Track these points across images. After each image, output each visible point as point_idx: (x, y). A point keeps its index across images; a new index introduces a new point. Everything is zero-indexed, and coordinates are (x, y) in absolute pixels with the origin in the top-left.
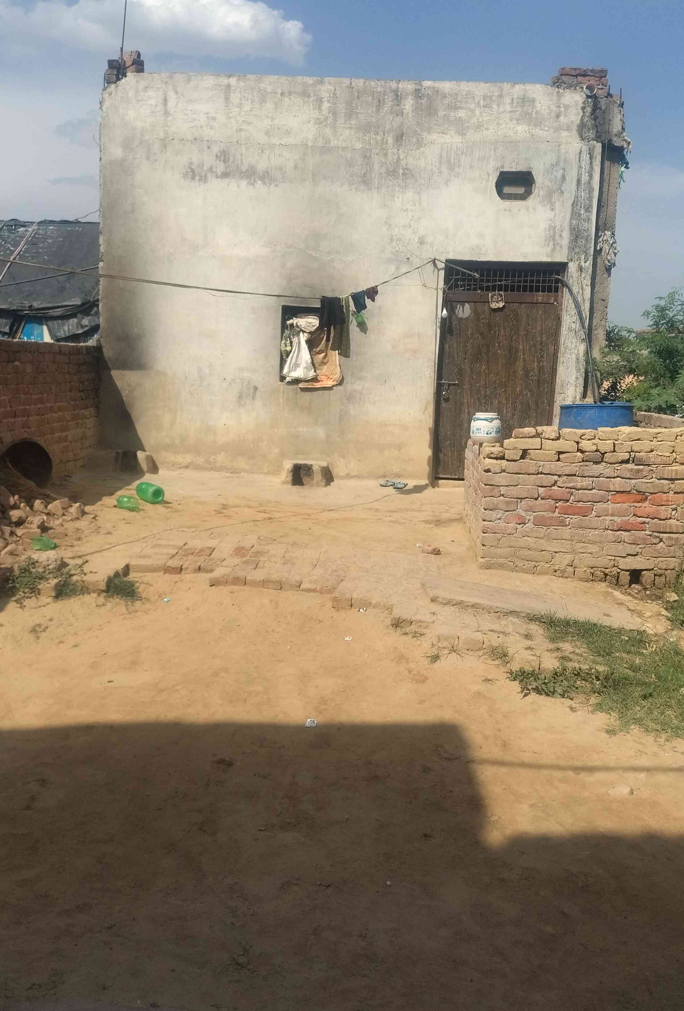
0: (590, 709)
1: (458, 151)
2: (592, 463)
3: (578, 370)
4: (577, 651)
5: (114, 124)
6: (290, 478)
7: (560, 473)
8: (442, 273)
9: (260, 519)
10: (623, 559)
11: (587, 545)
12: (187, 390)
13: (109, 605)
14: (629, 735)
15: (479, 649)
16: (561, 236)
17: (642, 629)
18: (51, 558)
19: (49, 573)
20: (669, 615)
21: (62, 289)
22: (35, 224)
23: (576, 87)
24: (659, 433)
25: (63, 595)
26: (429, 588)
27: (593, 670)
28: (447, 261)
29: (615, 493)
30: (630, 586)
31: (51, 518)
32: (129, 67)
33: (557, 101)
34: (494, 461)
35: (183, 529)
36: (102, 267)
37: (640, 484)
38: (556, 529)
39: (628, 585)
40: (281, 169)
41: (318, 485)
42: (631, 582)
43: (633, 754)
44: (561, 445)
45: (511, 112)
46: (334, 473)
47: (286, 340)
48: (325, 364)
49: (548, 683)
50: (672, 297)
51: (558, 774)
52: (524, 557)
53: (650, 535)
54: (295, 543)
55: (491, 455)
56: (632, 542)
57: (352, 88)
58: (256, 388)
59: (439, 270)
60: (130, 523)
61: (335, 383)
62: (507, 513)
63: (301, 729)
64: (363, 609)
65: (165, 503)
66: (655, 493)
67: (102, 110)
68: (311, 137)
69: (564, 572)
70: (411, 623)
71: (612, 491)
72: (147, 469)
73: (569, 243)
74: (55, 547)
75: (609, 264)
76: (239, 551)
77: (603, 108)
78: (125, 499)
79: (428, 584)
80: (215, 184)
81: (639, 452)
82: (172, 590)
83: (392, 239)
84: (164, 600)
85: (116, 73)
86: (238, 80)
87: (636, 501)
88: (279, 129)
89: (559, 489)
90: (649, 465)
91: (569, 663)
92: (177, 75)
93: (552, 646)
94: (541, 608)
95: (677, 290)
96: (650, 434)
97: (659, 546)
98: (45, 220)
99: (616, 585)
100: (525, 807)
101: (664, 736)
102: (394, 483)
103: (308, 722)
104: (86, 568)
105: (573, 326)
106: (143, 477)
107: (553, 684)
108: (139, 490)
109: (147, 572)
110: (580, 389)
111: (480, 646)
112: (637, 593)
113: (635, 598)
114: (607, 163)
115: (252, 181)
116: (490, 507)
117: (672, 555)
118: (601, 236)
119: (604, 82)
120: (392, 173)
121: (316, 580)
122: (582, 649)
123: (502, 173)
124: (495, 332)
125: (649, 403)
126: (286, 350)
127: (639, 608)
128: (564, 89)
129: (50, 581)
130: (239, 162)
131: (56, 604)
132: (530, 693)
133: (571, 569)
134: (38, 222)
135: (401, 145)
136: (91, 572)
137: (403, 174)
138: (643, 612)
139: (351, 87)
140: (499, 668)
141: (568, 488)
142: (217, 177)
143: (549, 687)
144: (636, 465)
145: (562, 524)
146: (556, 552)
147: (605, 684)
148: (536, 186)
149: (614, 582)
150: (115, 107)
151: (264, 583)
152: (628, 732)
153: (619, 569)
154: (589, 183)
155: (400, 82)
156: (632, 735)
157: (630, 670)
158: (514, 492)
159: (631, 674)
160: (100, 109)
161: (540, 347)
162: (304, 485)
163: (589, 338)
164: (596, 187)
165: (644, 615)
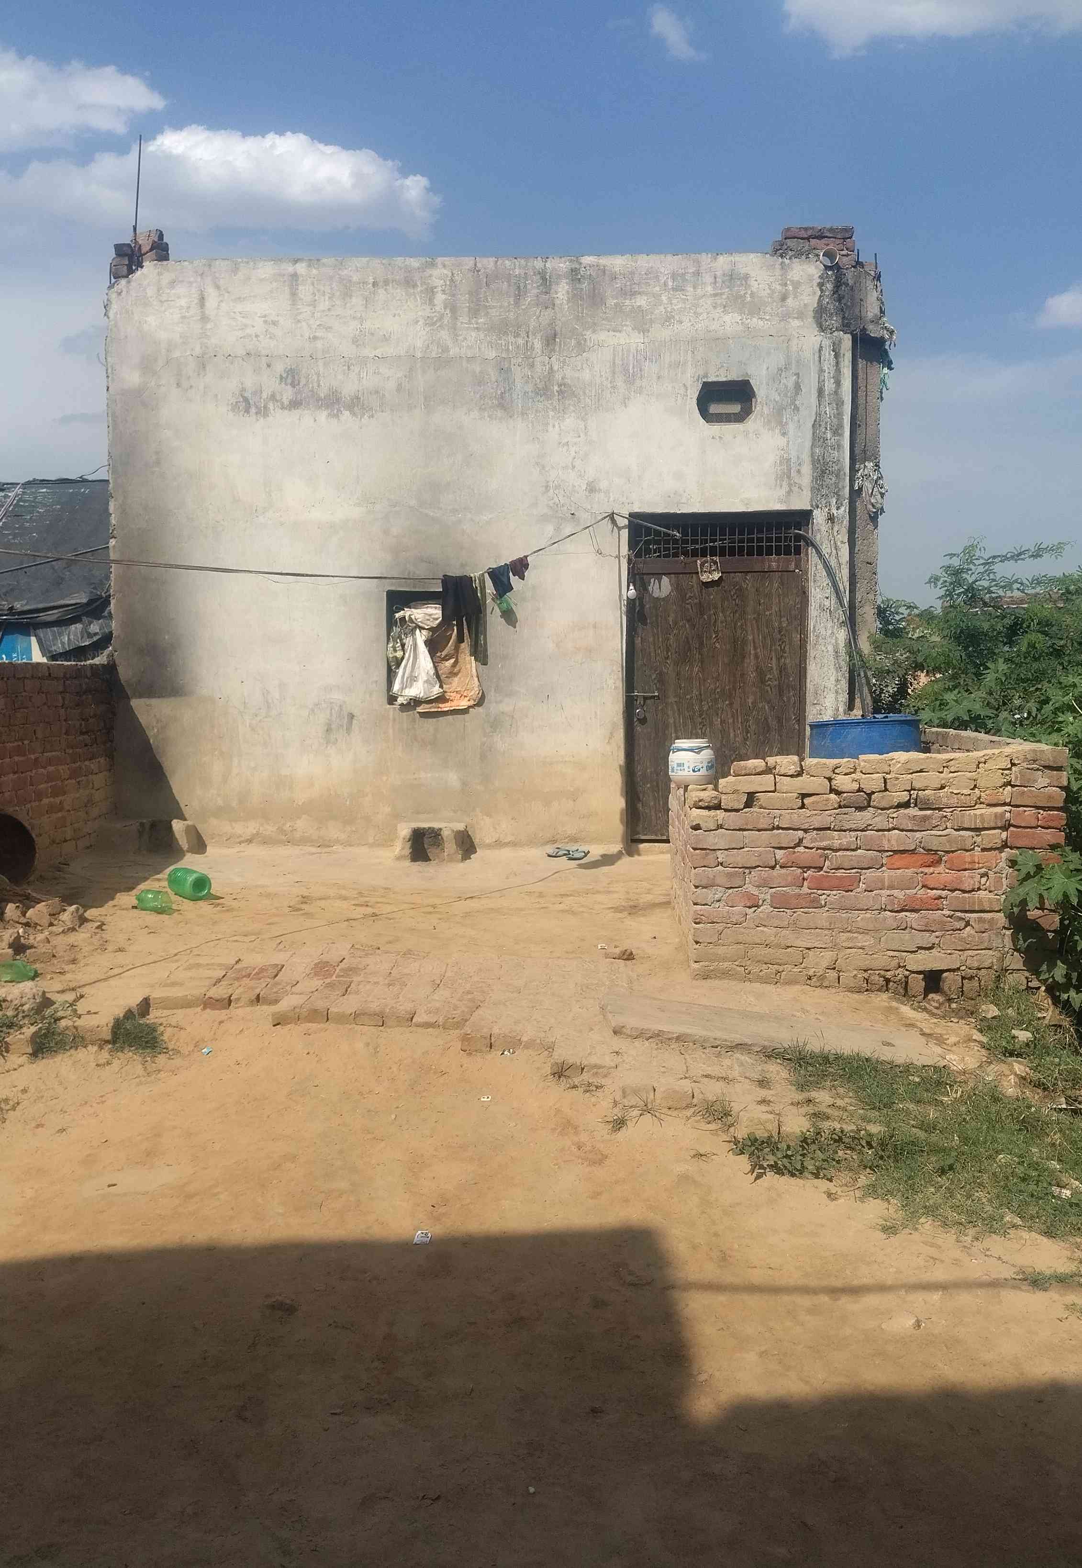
0: (858, 1194)
1: (639, 355)
2: (854, 809)
3: (839, 668)
4: (839, 1102)
5: (126, 337)
6: (407, 851)
7: (806, 826)
8: (625, 533)
9: (359, 916)
10: (913, 955)
11: (855, 935)
12: (248, 725)
13: (116, 1063)
14: (917, 1233)
15: (687, 1107)
16: (799, 471)
17: (942, 1063)
18: (26, 994)
19: (24, 1017)
20: (985, 1040)
21: (59, 582)
22: (19, 486)
23: (808, 255)
24: (952, 760)
25: (44, 1050)
26: (610, 1012)
27: (863, 1132)
28: (631, 515)
29: (892, 853)
30: (926, 996)
31: (31, 930)
32: (147, 252)
33: (782, 276)
34: (705, 812)
35: (235, 938)
36: (114, 546)
37: (931, 838)
38: (806, 913)
39: (923, 996)
40: (377, 392)
41: (451, 859)
42: (927, 991)
43: (922, 1263)
44: (805, 783)
45: (715, 295)
46: (476, 841)
47: (395, 641)
48: (456, 674)
49: (792, 1156)
50: (969, 552)
51: (805, 1301)
52: (759, 958)
53: (951, 917)
54: (409, 952)
55: (700, 803)
56: (924, 928)
57: (478, 271)
58: (352, 716)
59: (620, 529)
60: (154, 933)
61: (472, 703)
62: (730, 891)
63: (406, 1247)
64: (509, 1051)
65: (212, 898)
66: (953, 852)
67: (108, 318)
68: (419, 344)
69: (822, 979)
70: (583, 1069)
71: (888, 851)
72: (187, 847)
73: (813, 481)
74: (36, 975)
75: (875, 510)
76: (322, 969)
77: (851, 282)
78: (150, 896)
79: (609, 1008)
80: (280, 418)
81: (924, 790)
82: (215, 1034)
83: (547, 487)
84: (203, 1051)
85: (127, 263)
86: (309, 266)
87: (925, 864)
88: (372, 334)
89: (807, 850)
90: (940, 809)
91: (824, 1123)
92: (217, 262)
93: (800, 1097)
94: (784, 1037)
95: (976, 542)
96: (937, 761)
97: (966, 932)
98: (34, 480)
99: (904, 996)
100: (751, 1357)
101: (971, 1232)
102: (569, 851)
103: (418, 1237)
104: (81, 1007)
105: (827, 603)
106: (182, 859)
107: (801, 1158)
108: (173, 881)
109: (177, 1008)
110: (844, 697)
111: (689, 1100)
112: (937, 1008)
113: (933, 1015)
114: (861, 363)
115: (336, 411)
116: (704, 883)
117: (985, 945)
118: (859, 470)
119: (849, 245)
120: (543, 391)
121: (437, 1009)
122: (848, 1100)
123: (706, 385)
124: (709, 617)
125: (943, 714)
126: (396, 657)
127: (938, 1030)
128: (790, 258)
129: (24, 1030)
130: (315, 385)
131: (34, 1066)
132: (765, 1173)
133: (833, 974)
134: (23, 482)
135: (553, 350)
136: (89, 1013)
137: (560, 392)
138: (945, 1037)
139: (475, 270)
140: (718, 1135)
141: (820, 849)
142: (283, 408)
143: (793, 1162)
144: (921, 809)
145: (815, 905)
146: (809, 949)
147: (881, 1153)
148: (757, 401)
149: (901, 991)
150: (127, 312)
151: (357, 1017)
152: (916, 1229)
153: (907, 970)
154: (836, 393)
155: (549, 260)
156: (921, 1234)
157: (920, 1128)
158: (739, 858)
159: (922, 1135)
160: (105, 315)
161: (779, 636)
162: (430, 860)
163: (852, 622)
164: (846, 398)
165: (947, 1042)
